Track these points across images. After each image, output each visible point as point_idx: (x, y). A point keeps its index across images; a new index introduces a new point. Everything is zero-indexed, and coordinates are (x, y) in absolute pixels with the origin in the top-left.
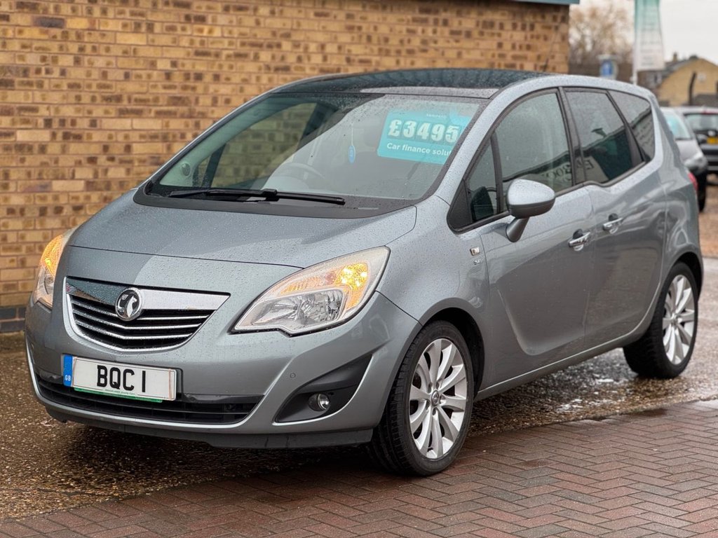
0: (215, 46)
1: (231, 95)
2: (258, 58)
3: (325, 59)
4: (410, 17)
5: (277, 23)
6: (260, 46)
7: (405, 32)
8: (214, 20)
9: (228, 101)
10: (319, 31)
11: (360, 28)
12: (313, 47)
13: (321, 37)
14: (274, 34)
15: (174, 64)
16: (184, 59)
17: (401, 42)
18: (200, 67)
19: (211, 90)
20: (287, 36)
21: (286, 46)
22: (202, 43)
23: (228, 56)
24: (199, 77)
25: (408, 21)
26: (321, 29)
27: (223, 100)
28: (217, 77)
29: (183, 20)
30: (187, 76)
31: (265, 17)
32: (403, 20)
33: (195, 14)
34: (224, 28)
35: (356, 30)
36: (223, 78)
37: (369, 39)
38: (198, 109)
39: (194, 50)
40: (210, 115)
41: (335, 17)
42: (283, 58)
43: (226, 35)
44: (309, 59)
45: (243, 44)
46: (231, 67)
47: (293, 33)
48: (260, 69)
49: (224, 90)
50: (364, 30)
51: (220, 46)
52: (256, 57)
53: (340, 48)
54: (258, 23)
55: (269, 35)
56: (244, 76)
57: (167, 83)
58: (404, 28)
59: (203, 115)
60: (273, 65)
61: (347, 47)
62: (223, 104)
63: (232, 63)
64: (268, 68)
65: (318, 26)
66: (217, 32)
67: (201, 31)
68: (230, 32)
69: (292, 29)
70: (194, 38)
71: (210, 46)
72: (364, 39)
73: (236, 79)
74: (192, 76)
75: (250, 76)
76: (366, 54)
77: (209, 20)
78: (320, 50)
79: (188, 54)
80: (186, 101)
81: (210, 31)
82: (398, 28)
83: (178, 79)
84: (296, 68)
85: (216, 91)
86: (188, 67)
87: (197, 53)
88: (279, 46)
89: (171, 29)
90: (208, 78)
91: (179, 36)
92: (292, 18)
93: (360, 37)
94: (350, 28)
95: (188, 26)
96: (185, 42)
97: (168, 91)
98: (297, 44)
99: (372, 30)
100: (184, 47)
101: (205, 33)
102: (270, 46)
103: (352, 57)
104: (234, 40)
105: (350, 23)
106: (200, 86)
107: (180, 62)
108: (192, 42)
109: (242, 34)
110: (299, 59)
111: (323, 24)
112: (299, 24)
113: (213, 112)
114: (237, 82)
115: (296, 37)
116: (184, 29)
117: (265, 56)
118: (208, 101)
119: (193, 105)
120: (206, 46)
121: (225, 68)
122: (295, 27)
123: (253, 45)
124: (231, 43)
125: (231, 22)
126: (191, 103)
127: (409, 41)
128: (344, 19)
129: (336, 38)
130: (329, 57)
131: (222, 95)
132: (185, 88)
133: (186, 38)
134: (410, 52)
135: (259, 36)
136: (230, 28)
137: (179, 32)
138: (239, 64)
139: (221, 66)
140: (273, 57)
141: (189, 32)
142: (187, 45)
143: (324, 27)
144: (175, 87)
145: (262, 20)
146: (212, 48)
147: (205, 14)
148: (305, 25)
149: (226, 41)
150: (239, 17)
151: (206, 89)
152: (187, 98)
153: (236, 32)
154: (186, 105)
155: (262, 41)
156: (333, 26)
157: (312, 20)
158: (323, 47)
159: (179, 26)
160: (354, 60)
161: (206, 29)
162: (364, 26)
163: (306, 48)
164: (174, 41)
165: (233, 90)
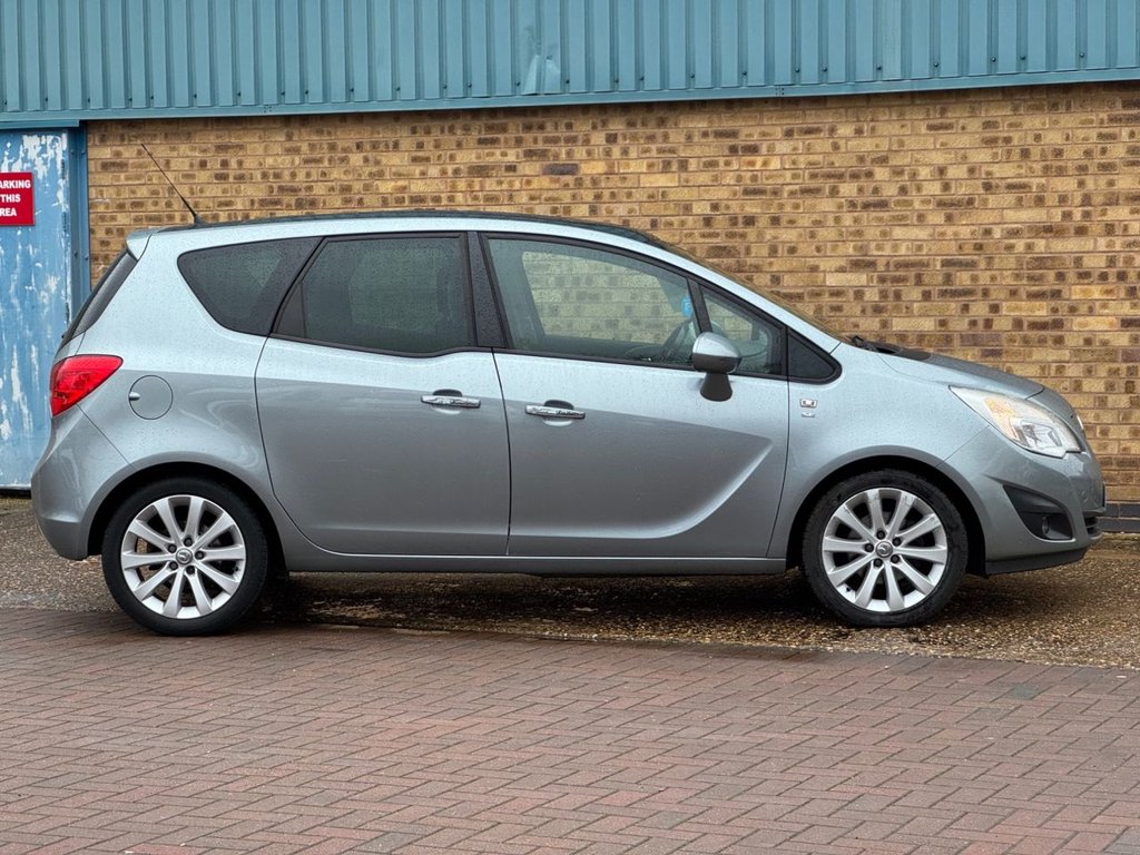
0: (770, 181)
1: (797, 243)
2: (838, 192)
3: (946, 187)
4: (1104, 116)
5: (867, 145)
6: (840, 177)
7: (1094, 138)
8: (771, 149)
9: (792, 250)
10: (935, 149)
11: (1008, 140)
12: (924, 173)
13: (939, 158)
14: (861, 159)
15: (715, 207)
16: (728, 199)
17: (1088, 153)
18: (752, 208)
19: (768, 237)
20: (883, 161)
21: (881, 173)
22: (754, 178)
23: (792, 193)
24: (750, 221)
25: (1102, 121)
26: (938, 146)
27: (785, 249)
28: (775, 221)
29: (727, 152)
30: (734, 221)
31: (848, 139)
32: (1092, 122)
33: (744, 143)
34: (786, 157)
35: (1000, 143)
36: (784, 221)
37: (1025, 154)
38: (750, 261)
39: (742, 188)
40: (766, 268)
41: (963, 128)
42: (876, 191)
43: (787, 167)
44: (919, 189)
45: (814, 176)
46: (797, 206)
47: (891, 156)
48: (840, 206)
49: (787, 235)
50: (1015, 142)
51: (780, 181)
52: (834, 192)
53: (971, 171)
54: (836, 147)
55: (854, 162)
56: (815, 217)
57: (707, 230)
58: (1093, 134)
59: (758, 269)
60: (860, 200)
61: (984, 168)
62: (786, 254)
63: (799, 201)
64: (853, 205)
65: (935, 143)
66: (775, 164)
67: (752, 163)
68: (794, 163)
69: (890, 150)
70: (743, 174)
71: (765, 181)
72: (1016, 155)
73: (805, 221)
74: (740, 220)
75: (825, 217)
76: (1019, 176)
77: (764, 149)
78: (937, 176)
79: (735, 194)
80: (733, 251)
81: (765, 163)
82: (1081, 133)
83: (721, 224)
84: (898, 203)
85: (775, 238)
86: (735, 207)
87: (746, 192)
88: (870, 174)
89: (712, 164)
90: (763, 222)
91: (721, 172)
92: (891, 136)
93: (1009, 152)
94: (991, 142)
95: (734, 160)
96: (730, 179)
97: (707, 240)
98: (899, 169)
99: (1030, 139)
100: (729, 185)
101: (758, 167)
102: (855, 176)
103: (994, 182)
104: (801, 172)
105: (989, 134)
106: (751, 233)
107: (723, 204)
108: (739, 179)
109: (810, 163)
110: (903, 190)
111: (943, 139)
112: (901, 144)
113: (771, 264)
114: (806, 225)
115: (896, 161)
116: (727, 164)
117: (848, 189)
118: (765, 251)
119: (742, 256)
120: (759, 182)
121: (788, 209)
122: (895, 147)
123: (829, 176)
124: (795, 176)
125: (795, 149)
126: (739, 253)
127: (1104, 151)
128: (980, 130)
129: (965, 157)
130: (953, 185)
131: (783, 242)
132: (731, 235)
133: (732, 174)
134: (1106, 168)
135: (837, 165)
136: (794, 157)
137: (722, 166)
138: (809, 201)
139: (781, 206)
140: (860, 190)
141: (736, 167)
142: (732, 182)
143: (942, 144)
144: (717, 235)
145: (842, 143)
146: (768, 184)
147: (758, 143)
148: (911, 143)
149: (788, 174)
150: (807, 142)
151: (760, 235)
152: (734, 247)
153: (802, 161)
154: (733, 256)
155: (843, 170)
156: (962, 141)
157: (924, 135)
158: (942, 171)
159: (722, 161)
160: (997, 186)
161: (759, 160)
162: (1016, 137)
163: (914, 175)
164: (715, 179)
165: (801, 235)
